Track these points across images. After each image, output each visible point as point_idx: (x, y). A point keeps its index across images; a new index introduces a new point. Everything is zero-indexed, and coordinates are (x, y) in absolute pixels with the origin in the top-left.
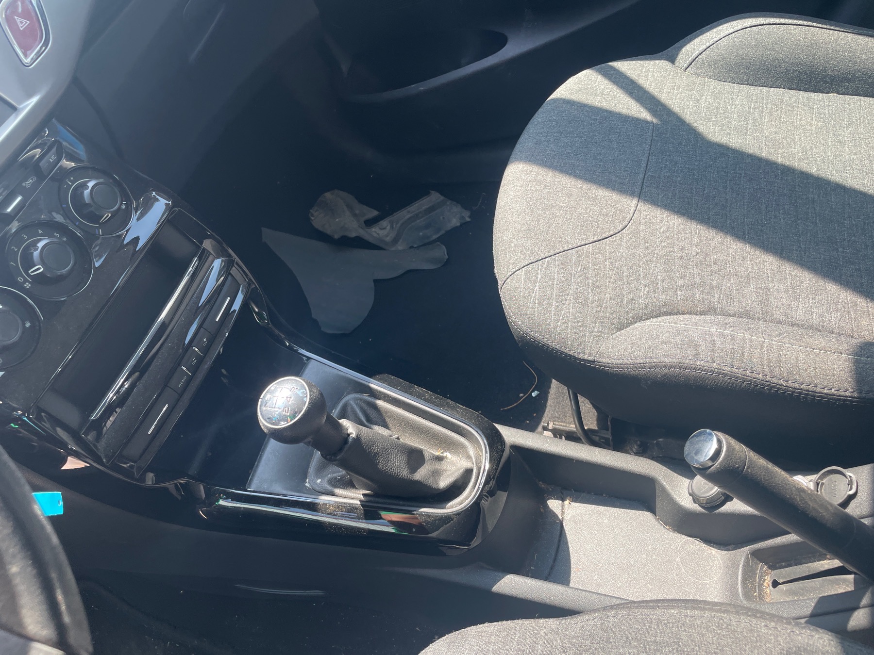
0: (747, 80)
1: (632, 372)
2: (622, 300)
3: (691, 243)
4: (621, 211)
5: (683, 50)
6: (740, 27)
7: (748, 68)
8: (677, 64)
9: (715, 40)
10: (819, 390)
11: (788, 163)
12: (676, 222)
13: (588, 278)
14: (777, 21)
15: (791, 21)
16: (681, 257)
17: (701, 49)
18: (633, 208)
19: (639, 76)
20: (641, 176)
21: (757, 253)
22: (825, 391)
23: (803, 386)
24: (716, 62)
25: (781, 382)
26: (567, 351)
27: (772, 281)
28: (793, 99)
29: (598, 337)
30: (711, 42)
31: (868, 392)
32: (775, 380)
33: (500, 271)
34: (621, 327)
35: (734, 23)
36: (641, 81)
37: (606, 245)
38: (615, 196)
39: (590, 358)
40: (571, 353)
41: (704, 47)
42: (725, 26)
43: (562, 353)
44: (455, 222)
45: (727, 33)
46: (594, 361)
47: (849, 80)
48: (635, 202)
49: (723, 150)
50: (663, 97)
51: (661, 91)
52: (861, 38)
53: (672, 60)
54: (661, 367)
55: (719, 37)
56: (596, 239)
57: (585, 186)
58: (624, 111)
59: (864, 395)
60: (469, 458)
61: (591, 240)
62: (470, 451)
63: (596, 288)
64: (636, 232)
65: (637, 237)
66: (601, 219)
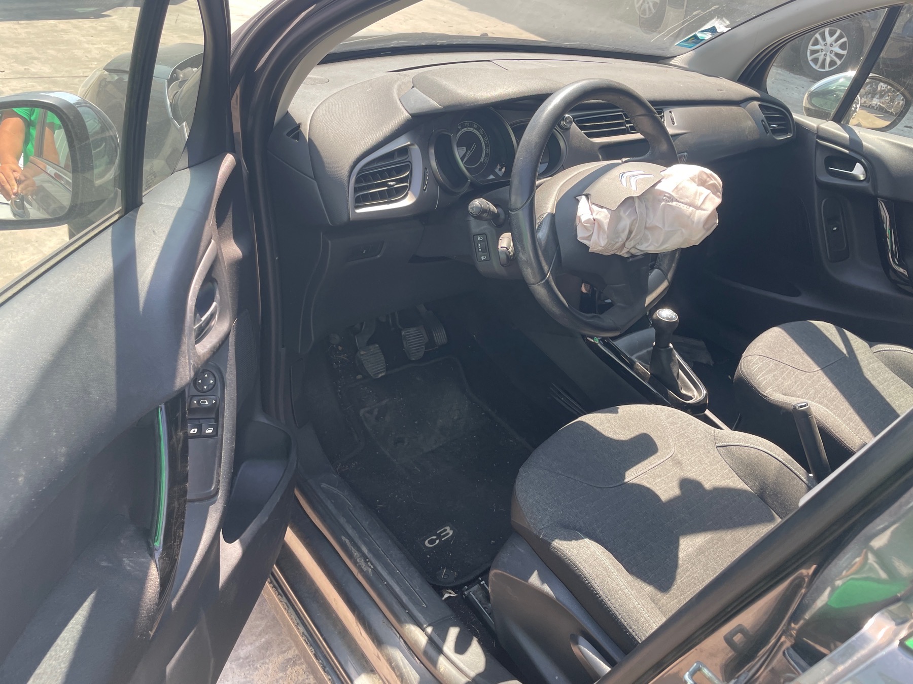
2: (791, 389)
3: (831, 394)
4: (811, 367)
5: (879, 345)
6: (909, 351)
7: (901, 368)
8: (872, 348)
9: (895, 349)
10: (845, 442)
12: (830, 385)
13: (783, 375)
16: (823, 394)
17: (886, 349)
18: (816, 370)
19: (852, 340)
20: (828, 364)
21: (854, 413)
22: (847, 444)
24: (889, 358)
25: (834, 432)
26: (758, 388)
27: (853, 423)
29: (774, 391)
30: (893, 349)
32: (832, 430)
33: (744, 355)
34: (784, 394)
35: (908, 349)
36: (852, 342)
37: (797, 372)
38: (812, 362)
39: (766, 395)
40: (759, 390)
41: (888, 349)
44: (704, 361)
45: (902, 350)
46: (767, 397)
48: (819, 369)
49: (867, 382)
50: (857, 352)
51: (857, 350)
55: (897, 349)
56: (795, 367)
57: (802, 352)
58: (836, 344)
60: (694, 395)
61: (793, 366)
62: (696, 393)
63: (784, 378)
64: (813, 376)
65: (811, 378)
66: (802, 364)
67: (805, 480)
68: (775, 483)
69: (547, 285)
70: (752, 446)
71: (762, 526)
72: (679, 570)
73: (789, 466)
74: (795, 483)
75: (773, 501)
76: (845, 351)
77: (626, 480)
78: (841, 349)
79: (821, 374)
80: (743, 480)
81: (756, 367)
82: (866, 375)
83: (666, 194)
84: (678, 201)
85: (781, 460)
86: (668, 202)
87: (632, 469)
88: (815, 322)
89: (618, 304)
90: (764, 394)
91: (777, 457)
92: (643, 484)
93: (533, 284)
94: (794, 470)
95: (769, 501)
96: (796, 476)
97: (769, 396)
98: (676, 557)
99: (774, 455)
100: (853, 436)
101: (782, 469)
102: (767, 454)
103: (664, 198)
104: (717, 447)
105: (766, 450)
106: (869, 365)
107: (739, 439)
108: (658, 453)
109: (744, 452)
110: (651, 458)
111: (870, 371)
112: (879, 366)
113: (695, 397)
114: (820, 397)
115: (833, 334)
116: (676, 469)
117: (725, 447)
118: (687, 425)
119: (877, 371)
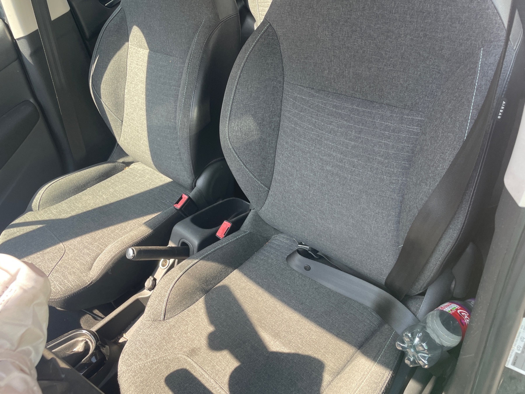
0: (61, 200)
1: (104, 272)
2: (84, 264)
3: (88, 239)
4: (59, 248)
5: (32, 205)
6: (45, 189)
7: (57, 197)
8: (33, 210)
10: (145, 235)
11: (93, 208)
12: (78, 239)
13: (68, 268)
14: (54, 181)
15: (59, 179)
16: (88, 244)
17: (38, 202)
18: (63, 245)
19: (25, 220)
20: (56, 238)
21: (106, 229)
22: (147, 234)
23: (141, 237)
24: (47, 202)
25: (136, 240)
26: (82, 287)
27: (116, 231)
28: (79, 196)
29: (87, 276)
31: (154, 228)
32: (135, 241)
34: (90, 269)
35: (42, 189)
36: (27, 220)
37: (65, 257)
38: (53, 247)
40: (84, 287)
41: (39, 199)
42: (40, 191)
43: (81, 290)
45: (42, 193)
46: (92, 282)
47: (89, 183)
48: (61, 244)
49: (73, 218)
50: (40, 219)
51: (37, 218)
52: (82, 172)
53: (31, 210)
54: (109, 263)
55: (41, 196)
56: (59, 259)
57: (41, 253)
58: (31, 230)
59: (154, 229)
60: (82, 341)
61: (58, 260)
62: (80, 339)
63: (73, 268)
64: (70, 249)
65: (72, 250)
66: (55, 254)
67: (197, 260)
70: (168, 292)
72: (300, 352)
73: (186, 269)
74: (200, 267)
75: (211, 284)
76: (41, 226)
78: (37, 228)
79: (67, 244)
80: (194, 303)
81: (59, 286)
82: (66, 217)
85: (182, 273)
90: (89, 283)
91: (179, 276)
92: (228, 381)
94: (189, 266)
95: (210, 286)
96: (194, 265)
97: (93, 280)
98: (289, 354)
99: (178, 277)
104: (164, 320)
105: (174, 282)
106: (54, 214)
107: (160, 301)
108: (188, 368)
109: (174, 298)
110: (195, 374)
111: (61, 214)
112: (54, 209)
113: (85, 340)
114: (92, 247)
115: (18, 230)
116: (201, 353)
117: (166, 314)
118: (145, 342)
119: (60, 211)
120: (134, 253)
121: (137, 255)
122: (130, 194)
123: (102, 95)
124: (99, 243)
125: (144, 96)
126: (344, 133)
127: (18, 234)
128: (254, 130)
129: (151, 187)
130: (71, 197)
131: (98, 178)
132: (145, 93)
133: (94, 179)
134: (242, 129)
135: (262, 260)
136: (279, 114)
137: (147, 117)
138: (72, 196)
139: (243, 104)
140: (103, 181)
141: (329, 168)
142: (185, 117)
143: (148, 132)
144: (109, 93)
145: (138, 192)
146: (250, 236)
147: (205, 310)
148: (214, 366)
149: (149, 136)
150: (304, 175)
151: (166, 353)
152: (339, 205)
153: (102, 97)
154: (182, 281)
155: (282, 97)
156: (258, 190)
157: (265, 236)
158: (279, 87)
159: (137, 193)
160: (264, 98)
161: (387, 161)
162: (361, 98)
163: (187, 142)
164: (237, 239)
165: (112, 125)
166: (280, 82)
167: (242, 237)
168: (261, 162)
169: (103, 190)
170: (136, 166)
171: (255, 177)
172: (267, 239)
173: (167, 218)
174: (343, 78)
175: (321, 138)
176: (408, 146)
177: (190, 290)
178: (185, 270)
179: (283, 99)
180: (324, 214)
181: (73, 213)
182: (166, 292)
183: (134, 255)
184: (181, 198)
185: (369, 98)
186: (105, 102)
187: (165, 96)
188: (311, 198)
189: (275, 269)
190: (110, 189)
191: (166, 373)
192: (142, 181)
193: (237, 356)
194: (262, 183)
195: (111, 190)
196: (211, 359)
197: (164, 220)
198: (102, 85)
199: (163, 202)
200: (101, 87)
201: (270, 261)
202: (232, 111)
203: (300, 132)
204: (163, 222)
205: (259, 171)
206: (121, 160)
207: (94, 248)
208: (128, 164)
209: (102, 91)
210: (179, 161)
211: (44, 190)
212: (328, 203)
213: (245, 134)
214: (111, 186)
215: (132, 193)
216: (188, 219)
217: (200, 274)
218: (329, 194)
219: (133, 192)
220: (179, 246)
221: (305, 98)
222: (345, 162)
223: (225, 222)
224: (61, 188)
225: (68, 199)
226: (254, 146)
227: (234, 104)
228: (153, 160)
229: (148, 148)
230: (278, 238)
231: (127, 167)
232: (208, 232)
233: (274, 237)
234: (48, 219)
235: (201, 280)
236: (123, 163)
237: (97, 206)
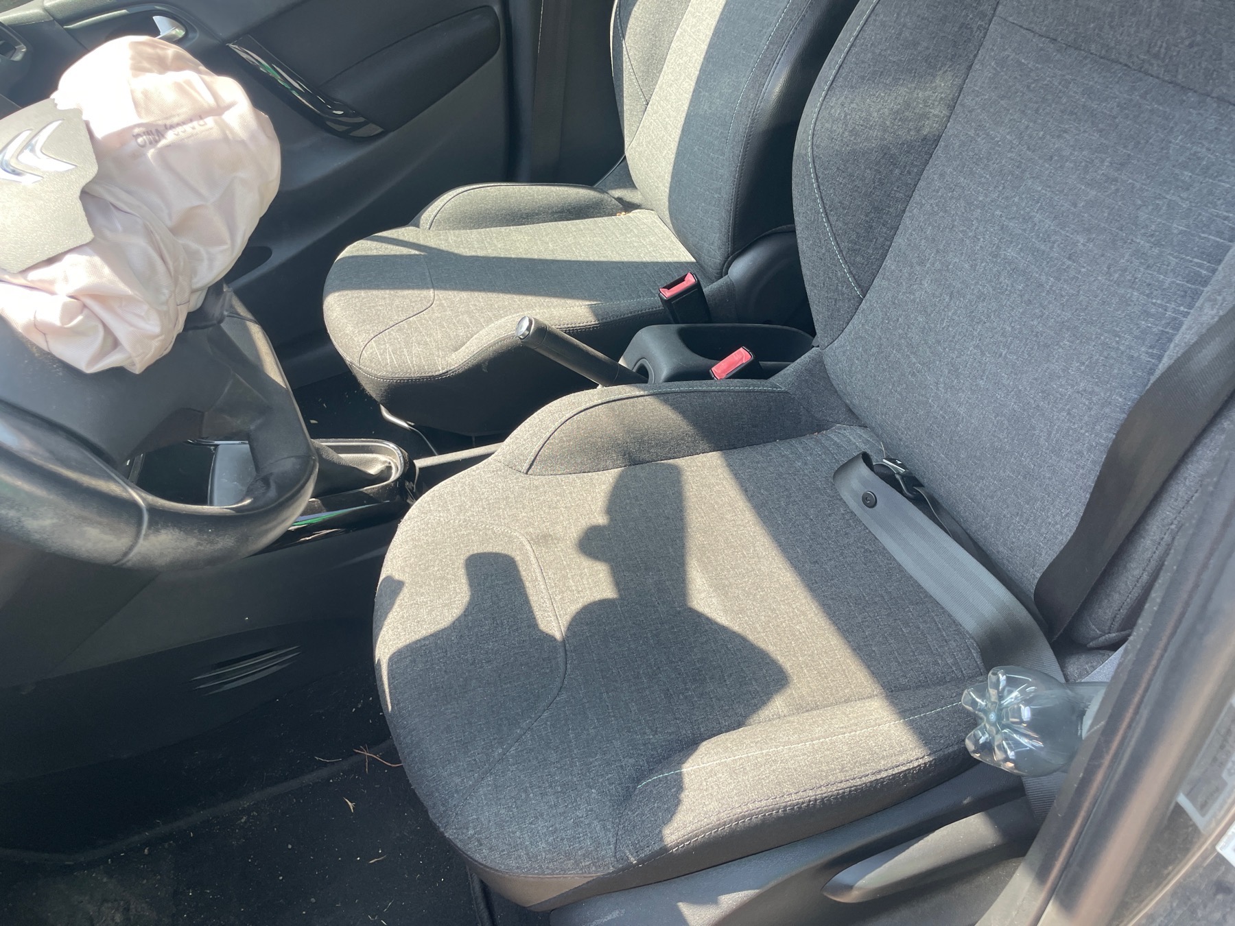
0: (474, 226)
1: (473, 362)
2: (450, 337)
3: (479, 301)
4: (424, 298)
5: (422, 217)
6: (455, 194)
7: (470, 218)
8: (422, 227)
9: (442, 205)
10: (578, 325)
11: (519, 257)
12: (464, 295)
13: (421, 332)
14: (478, 186)
15: (486, 185)
16: (477, 309)
17: (434, 213)
18: (432, 295)
19: (398, 236)
20: (429, 279)
24: (448, 219)
26: (427, 375)
28: (507, 231)
29: (443, 357)
30: (440, 207)
34: (456, 349)
35: (450, 193)
36: (401, 238)
37: (425, 315)
38: (416, 292)
39: (444, 371)
40: (430, 374)
41: (436, 211)
42: (445, 196)
43: (423, 378)
45: (448, 199)
46: (447, 372)
47: (538, 214)
48: (432, 291)
49: (476, 258)
50: (422, 243)
51: (418, 240)
52: (533, 187)
53: (418, 226)
54: (490, 347)
55: (443, 203)
56: (415, 313)
57: (392, 292)
58: (396, 253)
60: (383, 462)
61: (412, 314)
62: (382, 457)
63: (428, 335)
64: (441, 305)
65: (443, 307)
66: (413, 304)
67: (643, 394)
68: (628, 432)
69: (160, 518)
70: (557, 424)
71: (687, 486)
73: (613, 398)
74: (641, 407)
75: (649, 452)
76: (417, 252)
77: (558, 636)
78: (409, 253)
79: (441, 294)
80: (599, 471)
81: (390, 355)
82: (464, 254)
83: (136, 131)
84: (172, 127)
85: (600, 401)
86: (157, 142)
87: (538, 614)
88: (344, 254)
89: (252, 427)
90: (441, 372)
91: (592, 404)
92: (574, 612)
93: (131, 548)
94: (620, 396)
95: (646, 456)
96: (632, 400)
97: (449, 368)
99: (588, 405)
100: (573, 311)
101: (614, 410)
102: (583, 413)
103: (140, 140)
104: (527, 473)
105: (577, 411)
106: (449, 243)
107: (534, 434)
108: (518, 558)
109: (561, 440)
110: (523, 573)
111: (459, 247)
112: (454, 235)
113: (390, 463)
114: (480, 316)
115: (378, 247)
116: (557, 547)
117: (535, 463)
118: (472, 490)
119: (462, 241)
120: (528, 329)
121: (534, 333)
122: (599, 257)
123: (628, 31)
124: (494, 315)
125: (704, 47)
126: (1083, 164)
127: (374, 253)
128: (877, 127)
129: (647, 259)
130: (494, 227)
131: (560, 212)
132: (709, 40)
133: (550, 211)
134: (848, 117)
135: (783, 456)
136: (953, 99)
137: (693, 96)
138: (496, 226)
139: (874, 53)
140: (565, 222)
141: (1011, 253)
142: (753, 87)
143: (683, 131)
144: (644, 30)
145: (616, 258)
146: (781, 400)
147: (610, 488)
148: (565, 577)
149: (681, 139)
150: (947, 267)
151: (495, 520)
152: (1001, 355)
153: (626, 38)
154: (592, 415)
155: (975, 56)
156: (837, 288)
157: (818, 415)
158: (975, 29)
159: (614, 260)
160: (928, 48)
161: (1156, 251)
162: (1161, 76)
163: (739, 150)
164: (748, 392)
165: (625, 108)
166: (982, 15)
167: (761, 392)
168: (867, 216)
169: (555, 235)
170: (641, 216)
171: (841, 251)
172: (820, 426)
173: (636, 313)
174: (1133, 14)
175: (1024, 171)
176: (1226, 218)
177: (599, 440)
178: (608, 399)
179: (976, 61)
180: (957, 377)
181: (481, 253)
182: (554, 423)
183: (527, 333)
184: (682, 280)
185: (1180, 77)
186: (628, 48)
187: (744, 49)
188: (943, 328)
189: (799, 482)
190: (569, 237)
191: (477, 549)
192: (636, 244)
193: (618, 583)
194: (850, 273)
195: (569, 239)
196: (568, 565)
197: (629, 315)
198: (635, 9)
199: (653, 291)
200: (633, 12)
201: (800, 464)
202: (843, 68)
203: (980, 150)
204: (626, 316)
205: (854, 237)
206: (617, 193)
207: (482, 320)
208: (628, 207)
209: (632, 21)
210: (714, 206)
211: (452, 196)
212: (976, 347)
213: (851, 131)
214: (575, 233)
215: (604, 257)
216: (674, 327)
217: (634, 421)
218: (988, 324)
219: (607, 256)
220: (634, 371)
221: (1026, 62)
222: (1054, 243)
223: (741, 349)
224: (483, 203)
225: (487, 229)
226: (863, 167)
227: (854, 50)
228: (670, 196)
229: (671, 168)
230: (847, 433)
231: (624, 213)
232: (697, 360)
233: (840, 429)
234: (434, 246)
235: (632, 433)
236: (620, 200)
237: (529, 256)
